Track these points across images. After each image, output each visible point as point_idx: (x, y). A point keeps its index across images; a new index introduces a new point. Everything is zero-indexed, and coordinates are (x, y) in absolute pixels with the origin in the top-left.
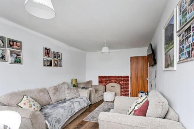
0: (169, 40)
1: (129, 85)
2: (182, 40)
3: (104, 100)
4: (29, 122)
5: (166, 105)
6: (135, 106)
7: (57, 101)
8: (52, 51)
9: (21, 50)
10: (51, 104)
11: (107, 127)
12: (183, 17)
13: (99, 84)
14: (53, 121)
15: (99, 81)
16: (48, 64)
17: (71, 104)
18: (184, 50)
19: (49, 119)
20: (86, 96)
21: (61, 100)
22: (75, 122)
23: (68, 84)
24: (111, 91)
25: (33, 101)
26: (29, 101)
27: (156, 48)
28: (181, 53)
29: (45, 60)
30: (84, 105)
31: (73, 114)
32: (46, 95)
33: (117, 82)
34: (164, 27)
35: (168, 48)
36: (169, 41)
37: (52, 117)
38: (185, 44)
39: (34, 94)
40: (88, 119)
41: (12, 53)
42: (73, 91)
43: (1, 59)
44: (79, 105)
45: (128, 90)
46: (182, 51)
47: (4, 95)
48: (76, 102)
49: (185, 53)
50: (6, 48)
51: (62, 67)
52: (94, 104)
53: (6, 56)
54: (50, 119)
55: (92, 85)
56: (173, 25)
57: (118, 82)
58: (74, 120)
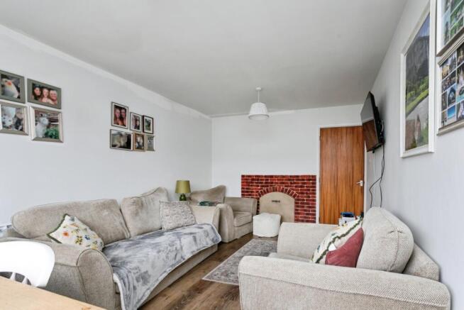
0: (417, 78)
1: (315, 197)
2: (450, 74)
3: (254, 233)
4: (76, 274)
5: (406, 238)
6: (330, 243)
7: (142, 231)
8: (131, 113)
9: (60, 109)
10: (128, 239)
11: (259, 291)
12: (454, 15)
13: (242, 195)
14: (130, 277)
15: (242, 188)
16: (123, 143)
17: (173, 238)
18: (454, 98)
19: (121, 271)
20: (211, 222)
21: (151, 231)
22: (182, 282)
23: (167, 193)
24: (271, 213)
25: (86, 229)
26: (77, 228)
27: (383, 102)
28: (448, 108)
29: (114, 135)
30: (204, 243)
31: (178, 262)
32: (116, 218)
33: (286, 190)
34: (405, 48)
35: (413, 100)
36: (418, 80)
37: (128, 267)
38: (458, 82)
39: (89, 213)
40: (215, 277)
41: (39, 114)
42: (178, 209)
43: (15, 129)
44: (194, 243)
45: (312, 211)
46: (450, 102)
47: (19, 213)
48: (186, 236)
49: (459, 106)
50: (24, 103)
51: (153, 150)
52: (230, 242)
53: (25, 122)
54: (123, 271)
55: (224, 198)
56: (427, 39)
57: (289, 191)
58: (182, 278)
